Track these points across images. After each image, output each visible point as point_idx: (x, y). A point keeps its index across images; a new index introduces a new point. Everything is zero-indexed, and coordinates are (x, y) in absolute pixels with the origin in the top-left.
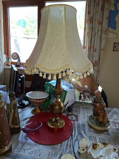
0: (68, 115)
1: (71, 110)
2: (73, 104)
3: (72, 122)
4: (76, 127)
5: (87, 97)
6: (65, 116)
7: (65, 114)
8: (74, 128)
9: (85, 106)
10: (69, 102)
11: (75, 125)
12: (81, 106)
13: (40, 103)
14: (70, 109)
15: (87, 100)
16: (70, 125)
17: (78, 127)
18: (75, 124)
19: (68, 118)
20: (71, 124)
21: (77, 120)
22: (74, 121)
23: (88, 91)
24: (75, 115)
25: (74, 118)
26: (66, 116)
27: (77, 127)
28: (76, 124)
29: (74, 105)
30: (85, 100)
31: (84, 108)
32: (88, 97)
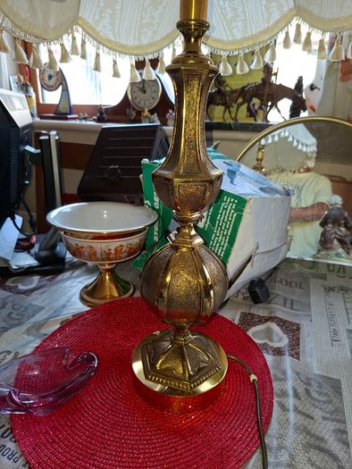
0: (249, 320)
1: (267, 294)
2: (275, 269)
3: (269, 358)
4: (291, 392)
5: (336, 242)
6: (231, 323)
7: (232, 315)
8: (276, 399)
9: (333, 280)
10: (255, 259)
11: (284, 380)
12: (313, 281)
13: (107, 256)
14: (258, 291)
15: (338, 255)
16: (253, 377)
17: (301, 390)
18: (284, 373)
19: (250, 333)
20: (264, 371)
21: (295, 348)
22: (278, 352)
23: (345, 218)
24: (283, 324)
25: (281, 340)
26: (236, 322)
27: (296, 395)
28: (289, 372)
29: (280, 275)
30: (327, 257)
31: (331, 289)
32: (342, 242)
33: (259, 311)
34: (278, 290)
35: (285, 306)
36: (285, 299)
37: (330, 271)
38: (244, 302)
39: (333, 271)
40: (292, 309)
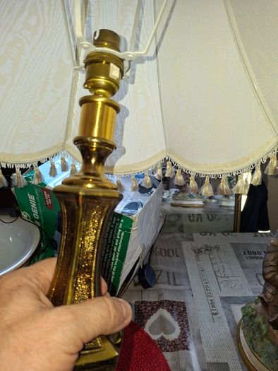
0: (143, 311)
1: (153, 274)
19: (147, 329)
22: (175, 346)
24: (172, 307)
25: (174, 329)
29: (159, 245)
31: (200, 251)
33: (150, 296)
34: (160, 264)
35: (169, 284)
36: (168, 273)
37: (192, 221)
38: (135, 288)
39: (194, 220)
40: (175, 284)
